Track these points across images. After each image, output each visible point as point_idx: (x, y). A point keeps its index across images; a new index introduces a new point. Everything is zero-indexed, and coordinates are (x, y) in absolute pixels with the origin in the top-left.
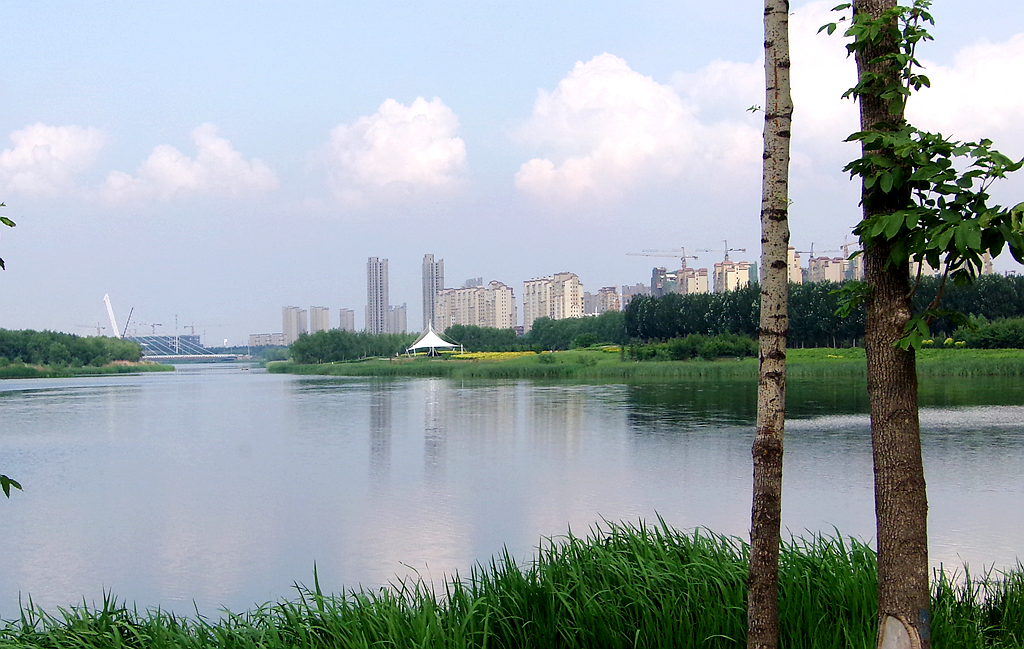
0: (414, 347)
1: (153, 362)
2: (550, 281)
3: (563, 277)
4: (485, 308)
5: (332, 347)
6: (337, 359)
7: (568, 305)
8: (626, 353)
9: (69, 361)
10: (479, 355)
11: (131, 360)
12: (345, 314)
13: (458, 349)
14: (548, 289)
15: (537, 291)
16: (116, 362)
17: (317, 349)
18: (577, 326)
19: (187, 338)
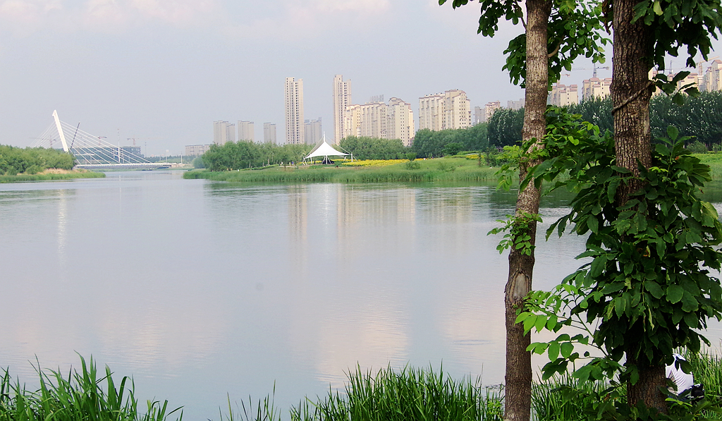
0: (311, 156)
1: (86, 170)
2: (442, 97)
3: (453, 94)
4: (386, 121)
5: (240, 156)
6: (244, 166)
7: (457, 118)
8: (483, 160)
9: (5, 169)
10: (367, 162)
11: (65, 168)
12: (268, 127)
13: (349, 157)
14: (440, 105)
15: (431, 106)
16: (51, 170)
17: (226, 158)
18: (453, 136)
19: (129, 149)
